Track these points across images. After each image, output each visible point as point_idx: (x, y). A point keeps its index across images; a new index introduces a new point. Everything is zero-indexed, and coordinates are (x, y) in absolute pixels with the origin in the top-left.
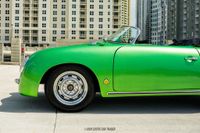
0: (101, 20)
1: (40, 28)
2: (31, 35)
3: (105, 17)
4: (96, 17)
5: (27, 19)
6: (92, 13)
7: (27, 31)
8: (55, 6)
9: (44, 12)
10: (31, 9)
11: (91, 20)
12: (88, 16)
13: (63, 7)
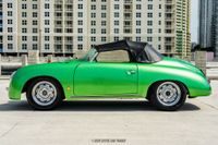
0: (150, 23)
1: (75, 34)
2: (64, 42)
3: (155, 19)
4: (144, 19)
5: (59, 23)
6: (139, 15)
7: (59, 38)
8: (93, 7)
9: (80, 15)
10: (64, 10)
11: (139, 23)
12: (134, 19)
13: (104, 8)
